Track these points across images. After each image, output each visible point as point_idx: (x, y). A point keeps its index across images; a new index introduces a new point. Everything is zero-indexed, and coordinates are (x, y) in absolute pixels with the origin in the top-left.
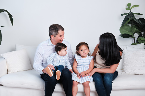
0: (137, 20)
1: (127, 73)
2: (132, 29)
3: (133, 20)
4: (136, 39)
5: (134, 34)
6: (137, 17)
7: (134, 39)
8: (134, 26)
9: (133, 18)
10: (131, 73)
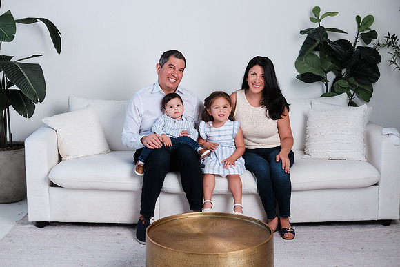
0: (333, 43)
1: (313, 156)
2: (322, 62)
3: (325, 42)
4: (329, 85)
5: (326, 73)
6: (333, 38)
7: (326, 85)
8: (326, 56)
9: (324, 38)
10: (321, 157)
